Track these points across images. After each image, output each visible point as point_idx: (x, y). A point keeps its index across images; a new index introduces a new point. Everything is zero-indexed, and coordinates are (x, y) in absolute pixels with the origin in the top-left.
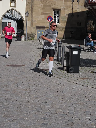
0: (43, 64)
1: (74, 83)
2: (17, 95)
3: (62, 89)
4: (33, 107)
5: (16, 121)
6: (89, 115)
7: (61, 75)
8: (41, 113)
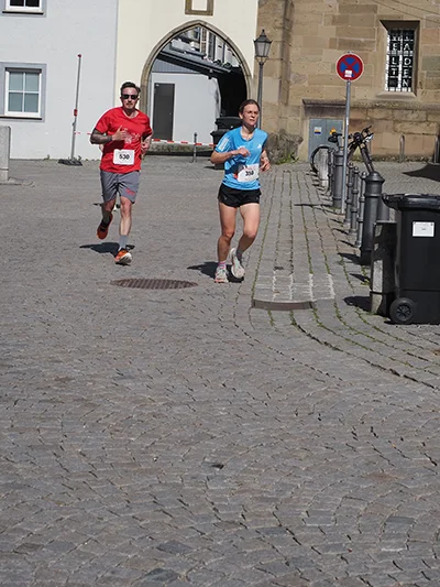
0: (288, 280)
1: (396, 374)
2: (93, 425)
3: (322, 402)
4: (144, 489)
5: (31, 557)
6: (398, 536)
7: (346, 334)
8: (168, 519)
